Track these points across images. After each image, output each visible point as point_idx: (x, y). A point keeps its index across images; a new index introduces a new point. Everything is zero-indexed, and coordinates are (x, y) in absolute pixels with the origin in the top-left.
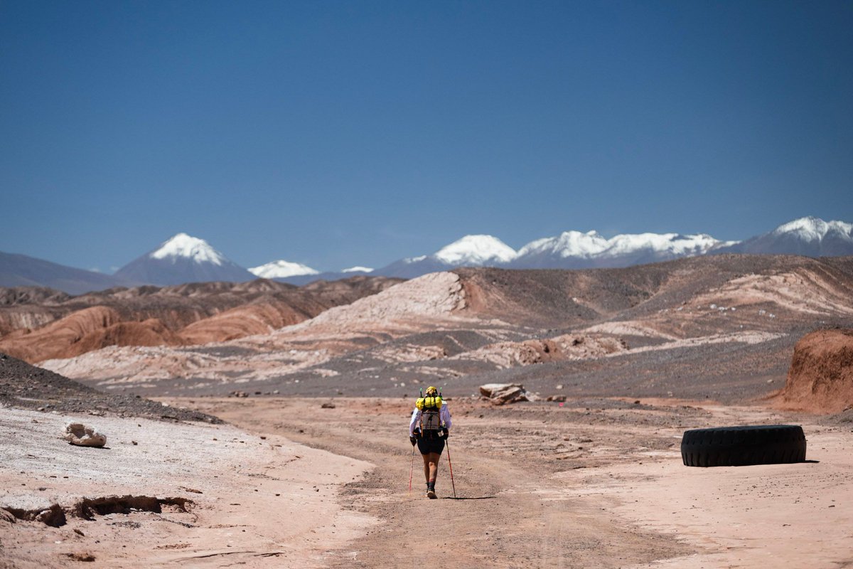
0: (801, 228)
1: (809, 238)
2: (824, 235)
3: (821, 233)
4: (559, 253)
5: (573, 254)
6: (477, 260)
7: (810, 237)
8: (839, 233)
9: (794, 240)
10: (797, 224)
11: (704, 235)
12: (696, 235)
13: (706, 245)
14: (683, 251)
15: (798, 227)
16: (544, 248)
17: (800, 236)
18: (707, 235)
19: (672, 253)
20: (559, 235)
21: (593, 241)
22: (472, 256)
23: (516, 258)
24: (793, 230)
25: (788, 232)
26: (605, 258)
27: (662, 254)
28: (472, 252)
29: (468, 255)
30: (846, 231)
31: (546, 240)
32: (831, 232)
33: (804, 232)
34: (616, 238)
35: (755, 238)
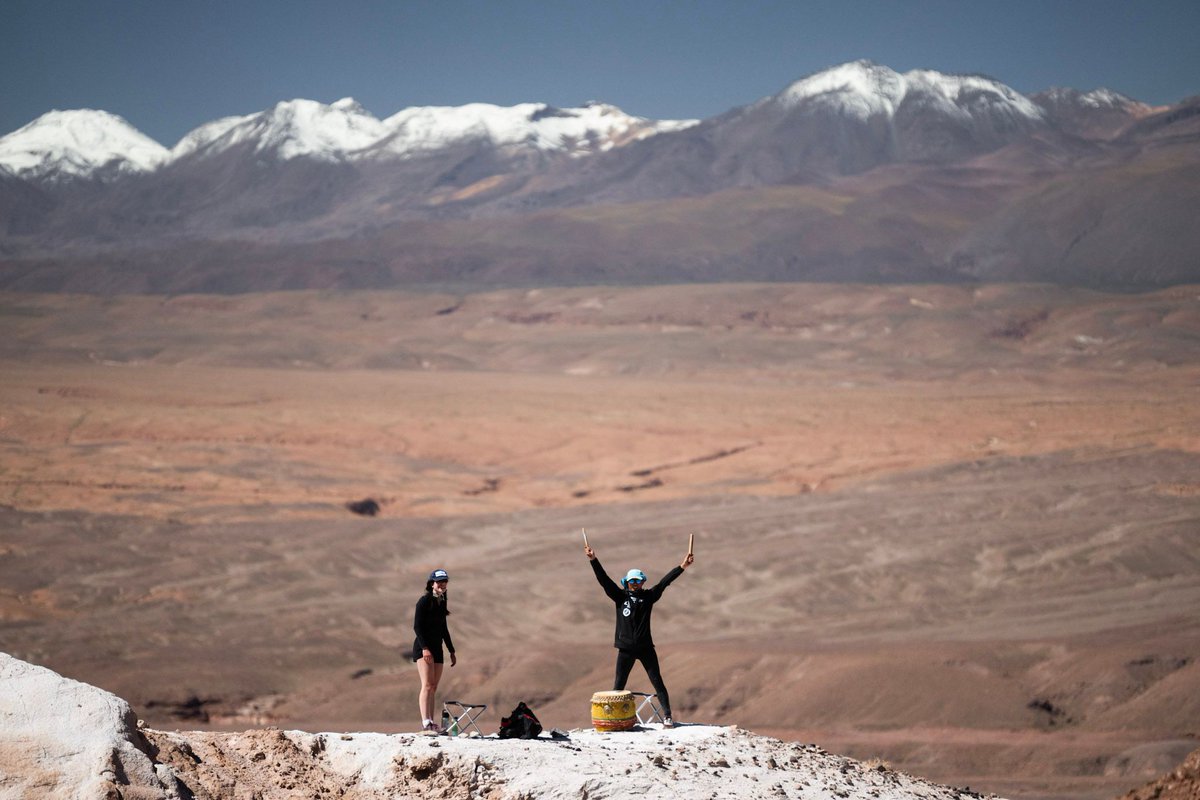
0: (844, 89)
1: (865, 112)
2: (898, 102)
3: (890, 97)
4: (272, 151)
5: (305, 151)
6: (78, 166)
7: (865, 107)
8: (934, 99)
9: (827, 115)
10: (834, 78)
11: (605, 106)
12: (586, 106)
13: (611, 131)
14: (560, 143)
15: (837, 85)
16: (235, 139)
17: (842, 107)
18: (611, 107)
19: (535, 147)
20: (272, 107)
21: (349, 122)
22: (66, 158)
23: (167, 162)
24: (826, 93)
25: (814, 96)
26: (381, 159)
27: (513, 151)
28: (66, 149)
29: (56, 156)
30: (948, 94)
31: (236, 121)
32: (913, 95)
33: (852, 95)
34: (402, 115)
35: (736, 112)
